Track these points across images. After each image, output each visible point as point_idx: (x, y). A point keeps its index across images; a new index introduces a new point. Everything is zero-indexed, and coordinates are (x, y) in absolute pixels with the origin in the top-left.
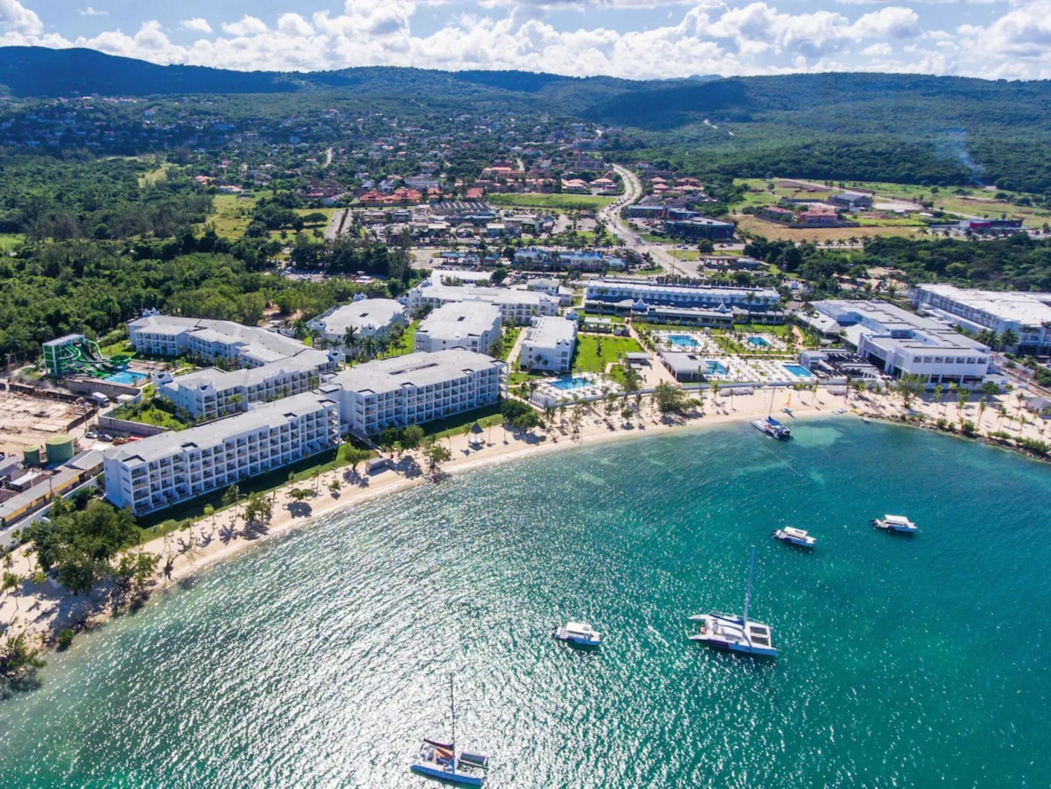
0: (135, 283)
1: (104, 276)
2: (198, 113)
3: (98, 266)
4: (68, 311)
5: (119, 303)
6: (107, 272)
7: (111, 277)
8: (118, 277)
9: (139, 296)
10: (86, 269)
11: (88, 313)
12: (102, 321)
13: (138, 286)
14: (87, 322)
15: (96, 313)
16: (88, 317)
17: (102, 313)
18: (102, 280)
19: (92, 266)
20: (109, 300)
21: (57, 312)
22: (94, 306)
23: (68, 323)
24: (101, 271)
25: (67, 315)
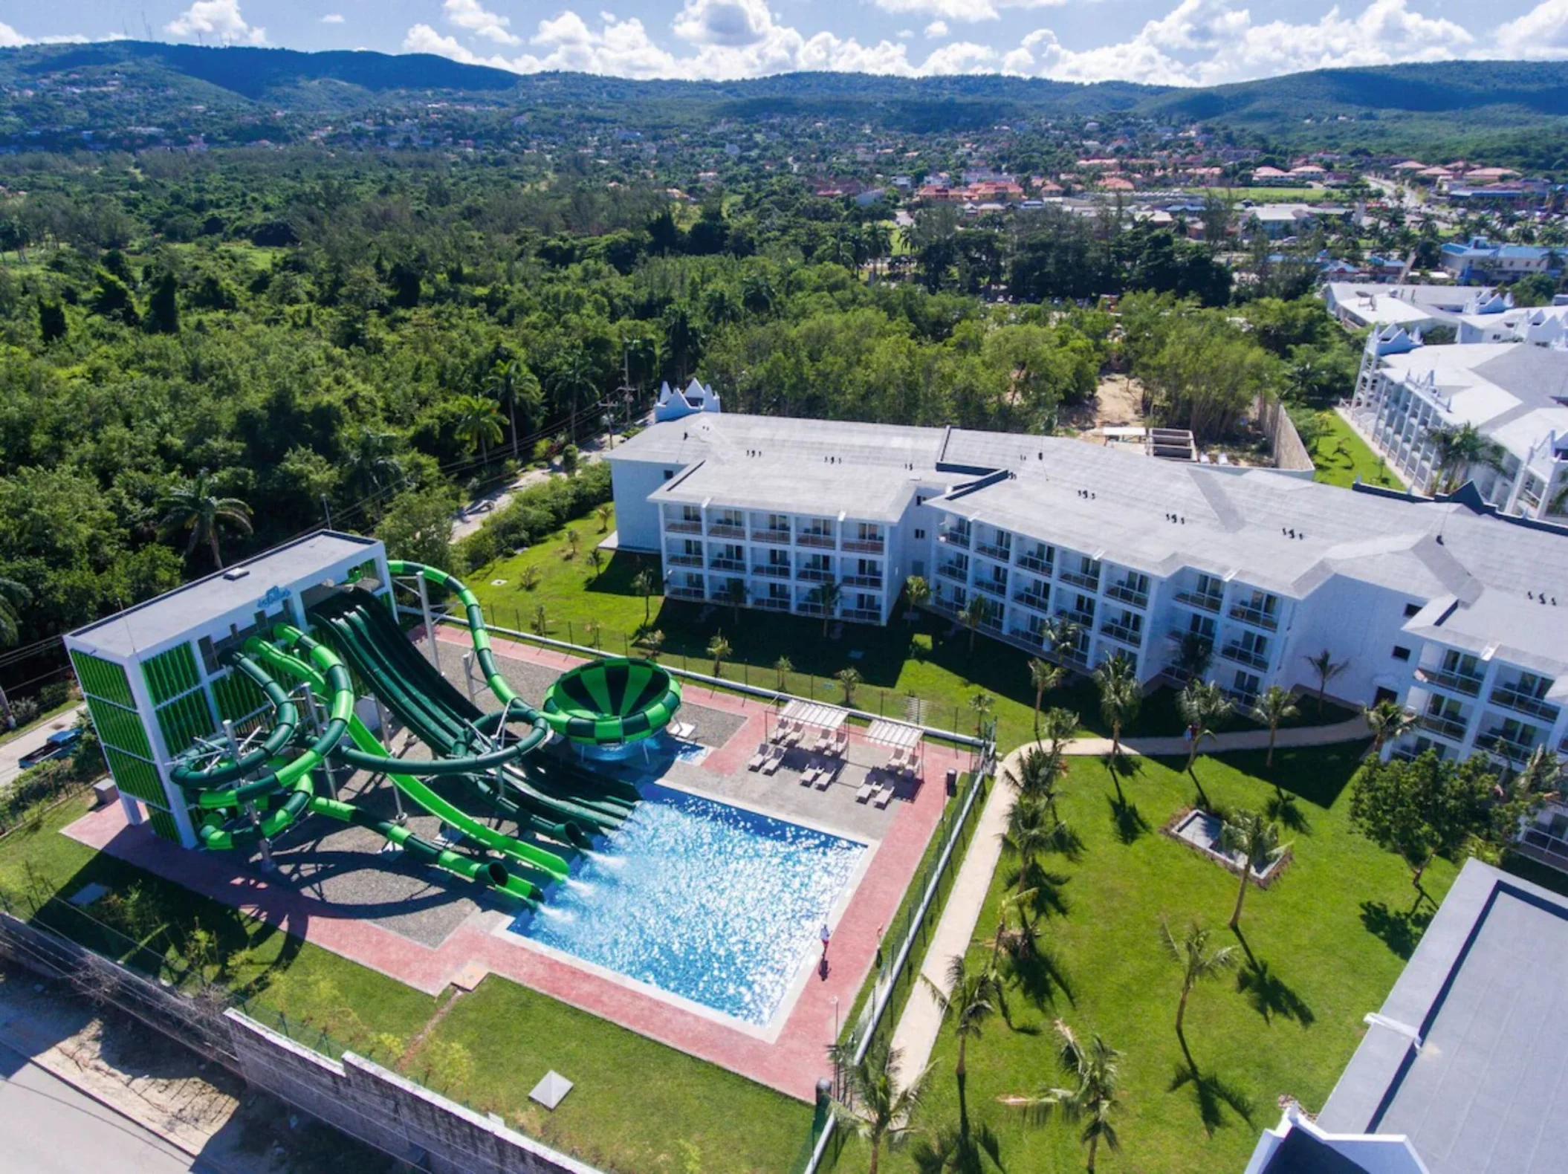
0: (578, 303)
1: (474, 302)
2: (589, 120)
3: (456, 276)
4: (335, 398)
5: (534, 369)
6: (481, 291)
7: (493, 303)
8: (512, 301)
9: (598, 345)
10: (425, 288)
11: (424, 402)
12: (483, 436)
13: (588, 309)
14: (423, 441)
15: (457, 404)
16: (425, 419)
17: (480, 403)
18: (467, 311)
19: (441, 278)
20: (500, 355)
21: (281, 404)
22: (448, 383)
23: (331, 452)
24: (464, 288)
25: (326, 418)
